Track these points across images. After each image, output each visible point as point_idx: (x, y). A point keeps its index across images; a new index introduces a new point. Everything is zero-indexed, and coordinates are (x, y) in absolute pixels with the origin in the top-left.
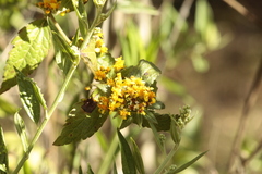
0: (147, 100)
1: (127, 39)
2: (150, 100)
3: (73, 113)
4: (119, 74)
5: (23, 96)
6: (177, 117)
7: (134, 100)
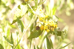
0: (55, 27)
1: (47, 7)
2: (56, 27)
3: (33, 30)
4: (47, 19)
5: (18, 25)
6: (63, 32)
7: (51, 27)
